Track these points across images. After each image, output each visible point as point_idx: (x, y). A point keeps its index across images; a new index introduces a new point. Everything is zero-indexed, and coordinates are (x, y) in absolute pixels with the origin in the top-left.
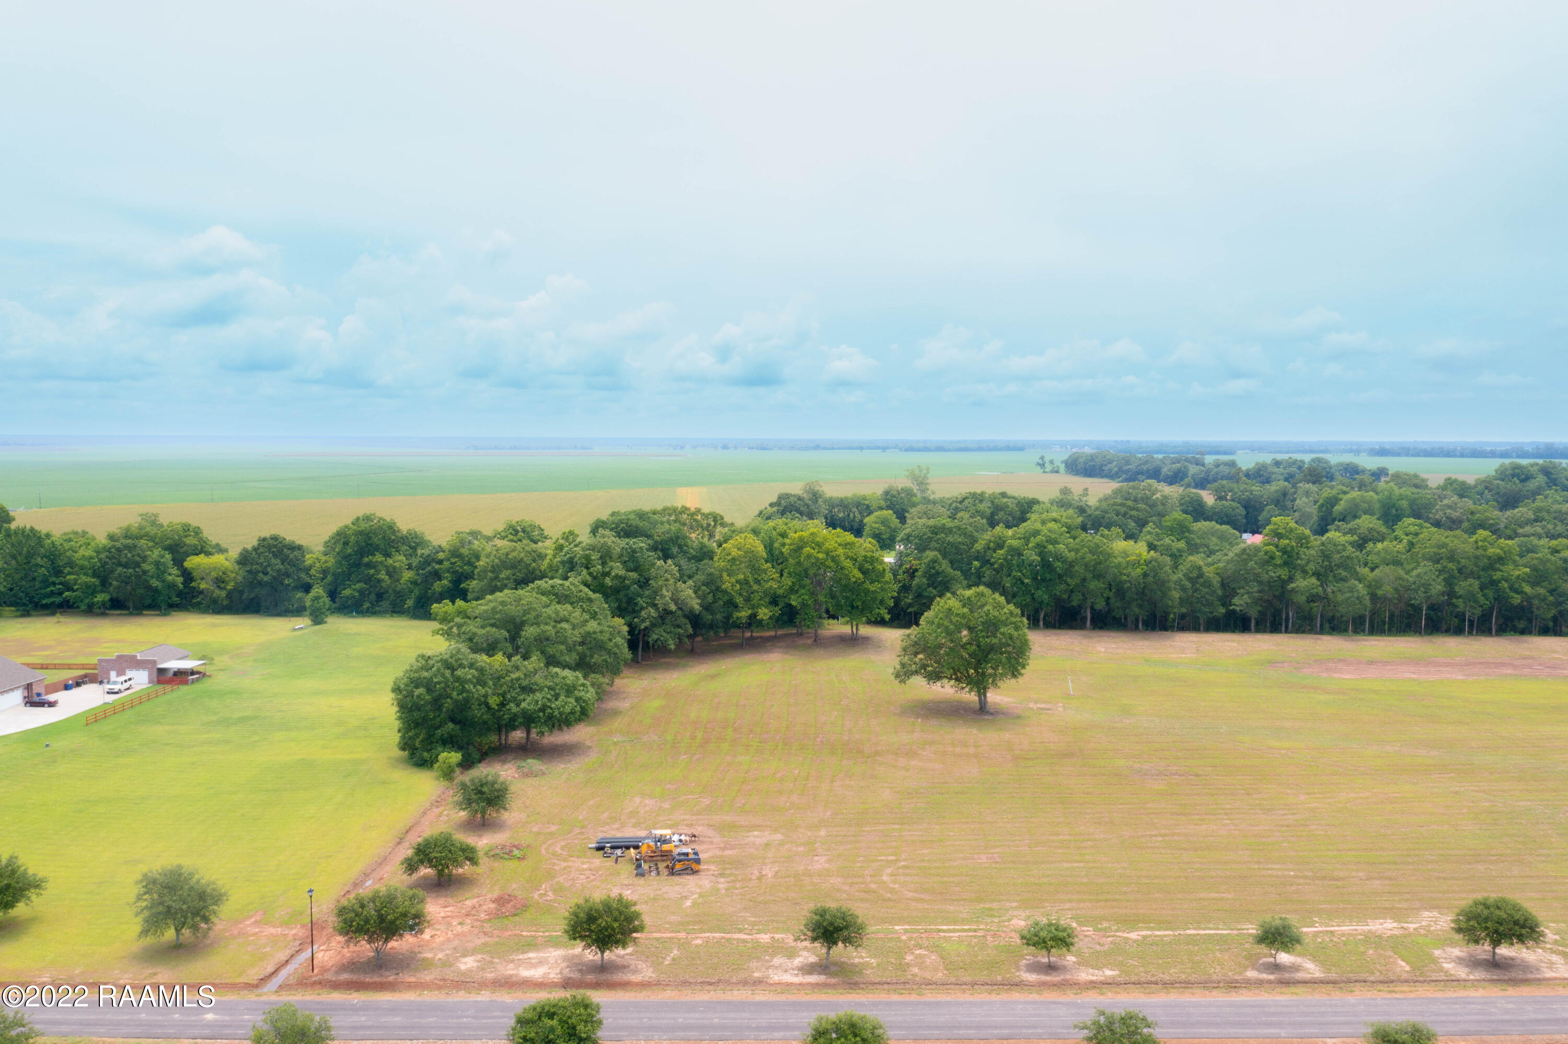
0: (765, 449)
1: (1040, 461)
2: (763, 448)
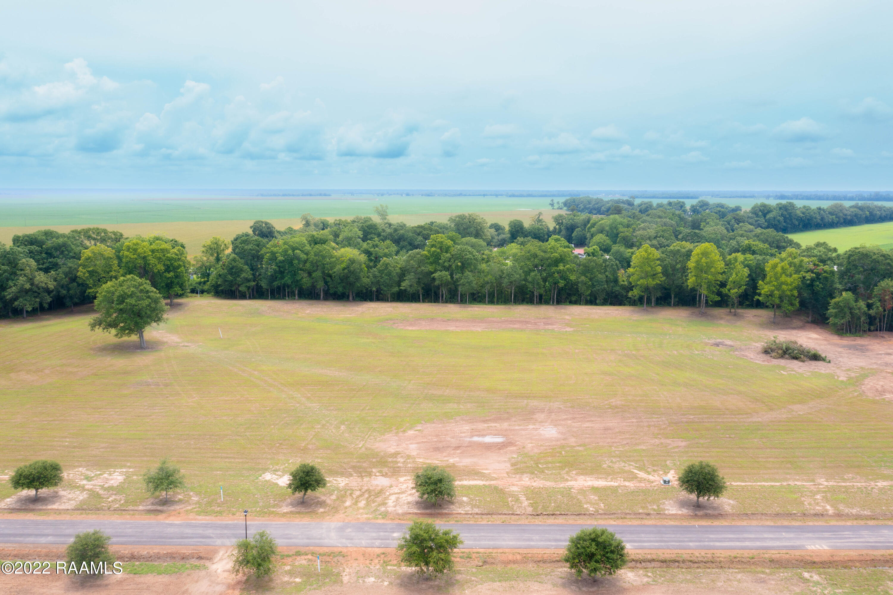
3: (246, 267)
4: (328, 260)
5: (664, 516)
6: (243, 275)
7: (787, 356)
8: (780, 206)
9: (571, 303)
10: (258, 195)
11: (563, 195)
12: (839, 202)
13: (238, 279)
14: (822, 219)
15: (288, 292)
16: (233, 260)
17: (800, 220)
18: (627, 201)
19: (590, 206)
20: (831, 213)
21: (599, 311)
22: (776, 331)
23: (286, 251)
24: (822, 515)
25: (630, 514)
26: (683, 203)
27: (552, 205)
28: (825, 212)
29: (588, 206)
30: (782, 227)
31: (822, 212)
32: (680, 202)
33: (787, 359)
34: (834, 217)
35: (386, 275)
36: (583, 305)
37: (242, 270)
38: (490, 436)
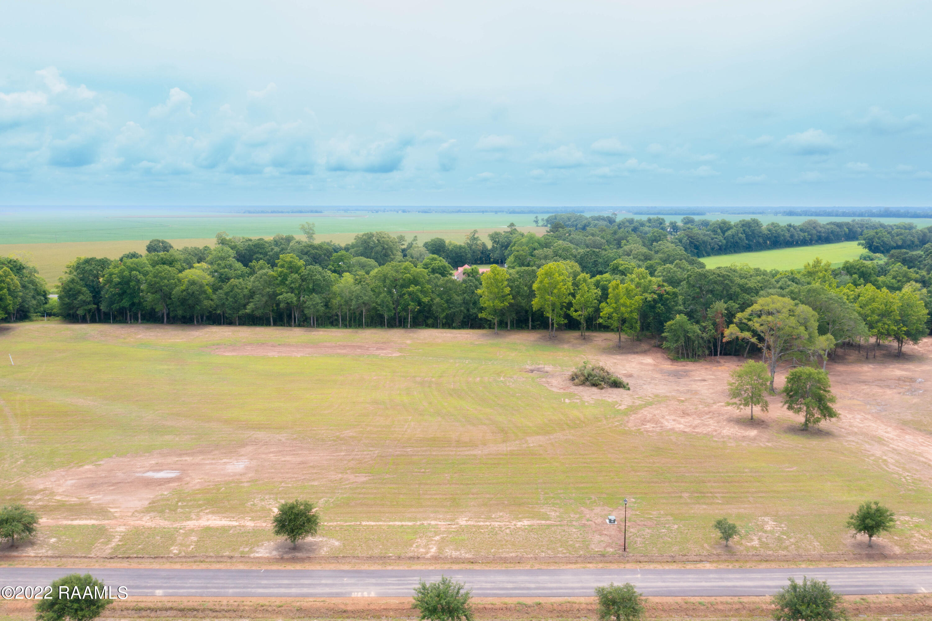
0: (427, 212)
1: (535, 219)
2: (425, 212)
3: (84, 289)
4: (166, 281)
5: (247, 560)
6: (81, 297)
7: (588, 383)
8: (743, 223)
9: (428, 326)
10: (244, 212)
11: (548, 212)
12: (813, 218)
13: (75, 302)
14: (792, 236)
15: (130, 316)
16: (71, 282)
17: (766, 238)
18: (608, 217)
19: (570, 223)
20: (801, 230)
21: (449, 335)
22: (614, 356)
23: (122, 271)
24: (418, 558)
25: (211, 557)
26: (663, 219)
27: (536, 222)
28: (795, 229)
29: (567, 223)
30: (745, 245)
31: (792, 229)
32: (659, 219)
33: (587, 386)
34: (806, 234)
35: (231, 297)
36: (440, 328)
37: (79, 292)
38: (165, 471)
